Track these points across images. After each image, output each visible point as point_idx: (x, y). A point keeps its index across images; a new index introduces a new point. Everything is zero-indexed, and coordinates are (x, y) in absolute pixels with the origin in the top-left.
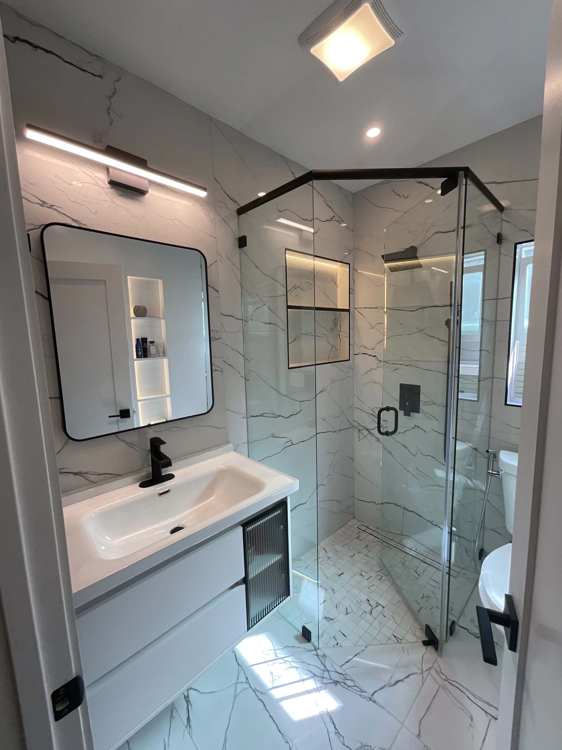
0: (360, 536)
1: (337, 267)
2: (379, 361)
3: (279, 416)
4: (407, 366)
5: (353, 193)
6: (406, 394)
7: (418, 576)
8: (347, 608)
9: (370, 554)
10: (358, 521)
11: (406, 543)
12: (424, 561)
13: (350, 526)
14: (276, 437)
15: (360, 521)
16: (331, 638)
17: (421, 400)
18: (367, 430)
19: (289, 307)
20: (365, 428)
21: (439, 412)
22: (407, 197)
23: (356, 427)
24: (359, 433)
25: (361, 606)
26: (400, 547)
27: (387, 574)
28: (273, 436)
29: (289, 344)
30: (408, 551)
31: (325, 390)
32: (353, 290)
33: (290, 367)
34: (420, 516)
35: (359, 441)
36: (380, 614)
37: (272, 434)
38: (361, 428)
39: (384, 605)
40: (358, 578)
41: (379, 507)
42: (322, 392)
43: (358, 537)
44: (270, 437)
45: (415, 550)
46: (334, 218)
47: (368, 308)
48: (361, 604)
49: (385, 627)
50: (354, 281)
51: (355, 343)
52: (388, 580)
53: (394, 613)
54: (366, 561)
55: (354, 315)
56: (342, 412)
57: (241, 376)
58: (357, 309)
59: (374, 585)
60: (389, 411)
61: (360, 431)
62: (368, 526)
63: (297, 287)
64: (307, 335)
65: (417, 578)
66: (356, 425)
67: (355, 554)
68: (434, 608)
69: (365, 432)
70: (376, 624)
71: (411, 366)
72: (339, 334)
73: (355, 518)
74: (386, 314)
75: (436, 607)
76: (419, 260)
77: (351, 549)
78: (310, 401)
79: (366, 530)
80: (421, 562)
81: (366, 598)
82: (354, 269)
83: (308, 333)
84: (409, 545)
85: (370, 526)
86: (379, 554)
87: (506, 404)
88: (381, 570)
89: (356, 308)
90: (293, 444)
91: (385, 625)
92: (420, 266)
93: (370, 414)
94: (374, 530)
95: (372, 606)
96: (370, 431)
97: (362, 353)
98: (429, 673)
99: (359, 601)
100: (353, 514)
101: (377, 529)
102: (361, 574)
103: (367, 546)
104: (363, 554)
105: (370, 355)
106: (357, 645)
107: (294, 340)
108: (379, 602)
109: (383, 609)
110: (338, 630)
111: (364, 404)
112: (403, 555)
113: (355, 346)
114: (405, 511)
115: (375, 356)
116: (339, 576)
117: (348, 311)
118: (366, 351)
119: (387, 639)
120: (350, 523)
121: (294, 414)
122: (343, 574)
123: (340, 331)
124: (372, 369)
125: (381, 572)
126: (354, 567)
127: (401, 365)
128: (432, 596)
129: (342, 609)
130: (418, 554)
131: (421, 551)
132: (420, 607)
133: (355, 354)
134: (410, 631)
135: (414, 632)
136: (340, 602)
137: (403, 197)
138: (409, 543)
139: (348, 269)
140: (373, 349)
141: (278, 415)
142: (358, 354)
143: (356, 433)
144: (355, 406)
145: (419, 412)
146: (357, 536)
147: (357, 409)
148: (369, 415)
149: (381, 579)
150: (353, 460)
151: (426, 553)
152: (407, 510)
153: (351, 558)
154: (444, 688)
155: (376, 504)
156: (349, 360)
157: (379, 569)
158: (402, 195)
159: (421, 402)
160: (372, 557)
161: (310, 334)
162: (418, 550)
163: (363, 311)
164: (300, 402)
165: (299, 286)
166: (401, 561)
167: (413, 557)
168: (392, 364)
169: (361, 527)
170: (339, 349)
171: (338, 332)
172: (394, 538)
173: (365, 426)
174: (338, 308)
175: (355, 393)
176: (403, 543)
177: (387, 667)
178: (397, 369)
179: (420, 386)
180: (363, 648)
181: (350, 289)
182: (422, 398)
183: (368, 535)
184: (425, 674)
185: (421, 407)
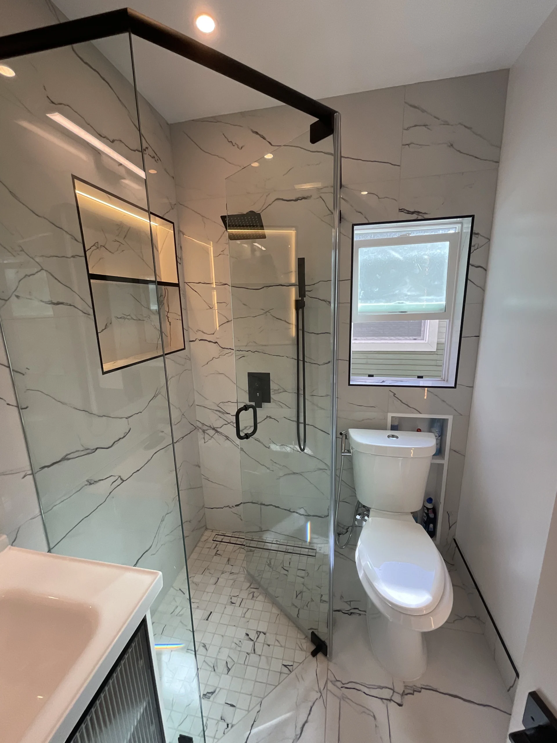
0: (218, 551)
1: (156, 226)
2: (222, 348)
3: (97, 449)
4: (254, 352)
5: (169, 123)
6: (256, 383)
7: (286, 572)
8: (227, 662)
9: (235, 570)
10: (212, 531)
11: (265, 539)
12: (287, 551)
13: (205, 541)
14: (95, 482)
15: (214, 531)
16: (218, 721)
17: (271, 388)
18: (214, 429)
19: (92, 277)
20: (210, 427)
21: (290, 398)
22: (242, 148)
23: (200, 428)
24: (205, 434)
25: (242, 647)
26: (261, 545)
27: (257, 587)
28: (90, 483)
29: (99, 334)
30: (269, 546)
31: (159, 393)
32: (180, 259)
33: (105, 370)
34: (278, 507)
35: (205, 443)
36: (264, 645)
37: (87, 481)
38: (205, 428)
39: (264, 631)
40: (230, 609)
41: (235, 510)
42: (156, 397)
43: (216, 553)
44: (86, 486)
45: (275, 543)
46: (147, 150)
47: (202, 283)
48: (241, 645)
49: (273, 659)
50: (181, 247)
51: (190, 326)
52: (260, 594)
53: (276, 634)
54: (233, 581)
55: (185, 291)
56: (183, 415)
57: (8, 404)
58: (188, 284)
59: (249, 609)
60: (248, 410)
61: (205, 431)
62: (224, 533)
63: (99, 246)
64: (125, 318)
65: (286, 575)
66: (200, 425)
67: (218, 578)
68: (310, 603)
69: (212, 432)
70: (263, 663)
71: (258, 352)
72: (167, 316)
73: (207, 529)
74: (215, 290)
75: (311, 601)
76: (264, 230)
77: (212, 573)
78: (141, 412)
79: (222, 539)
80: (285, 554)
81: (244, 632)
82: (180, 231)
83: (126, 317)
84: (270, 539)
85: (225, 532)
86: (245, 565)
87: (349, 385)
88: (250, 585)
89: (186, 283)
90: (123, 481)
91: (272, 657)
92: (263, 237)
93: (215, 410)
94: (230, 535)
95: (253, 640)
96: (218, 430)
97: (200, 339)
98: (327, 689)
99: (238, 642)
100: (205, 526)
101: (234, 533)
102: (231, 602)
103: (228, 560)
104: (227, 572)
105: (209, 341)
106: (250, 710)
107: (105, 328)
108: (259, 630)
109: (265, 636)
110: (224, 703)
111: (207, 399)
112: (266, 554)
113: (190, 330)
114: (262, 506)
115: (216, 342)
116: (207, 620)
117: (177, 285)
118: (205, 337)
119: (279, 673)
120: (204, 538)
121: (120, 439)
122: (212, 613)
123: (168, 312)
124: (214, 358)
125: (252, 587)
126: (222, 596)
127: (247, 351)
128: (305, 589)
129: (221, 668)
130: (280, 545)
131: (282, 541)
132: (298, 609)
133: (190, 341)
134: (298, 648)
135: (301, 646)
136: (217, 659)
137: (236, 146)
138: (269, 537)
139: (173, 232)
140: (213, 334)
141: (93, 449)
142: (195, 340)
143: (200, 434)
144: (196, 403)
145: (270, 402)
146: (215, 551)
147: (199, 407)
148: (215, 412)
149: (253, 596)
150: (199, 467)
151: (286, 541)
152: (264, 505)
153: (215, 585)
154: (343, 698)
155: (230, 508)
156: (184, 349)
157: (248, 584)
158: (235, 143)
159: (271, 391)
160: (238, 572)
161: (128, 317)
162: (278, 541)
163: (197, 287)
164: (126, 418)
165: (103, 245)
166: (267, 562)
167: (276, 552)
168: (237, 350)
169: (217, 538)
170: (169, 335)
171: (166, 313)
172: (254, 537)
173: (211, 424)
174: (162, 281)
175: (194, 388)
176: (263, 539)
177: (288, 715)
178: (244, 357)
179: (268, 374)
180: (257, 708)
181: (178, 258)
182: (273, 386)
183: (227, 545)
184: (324, 693)
185: (271, 396)
